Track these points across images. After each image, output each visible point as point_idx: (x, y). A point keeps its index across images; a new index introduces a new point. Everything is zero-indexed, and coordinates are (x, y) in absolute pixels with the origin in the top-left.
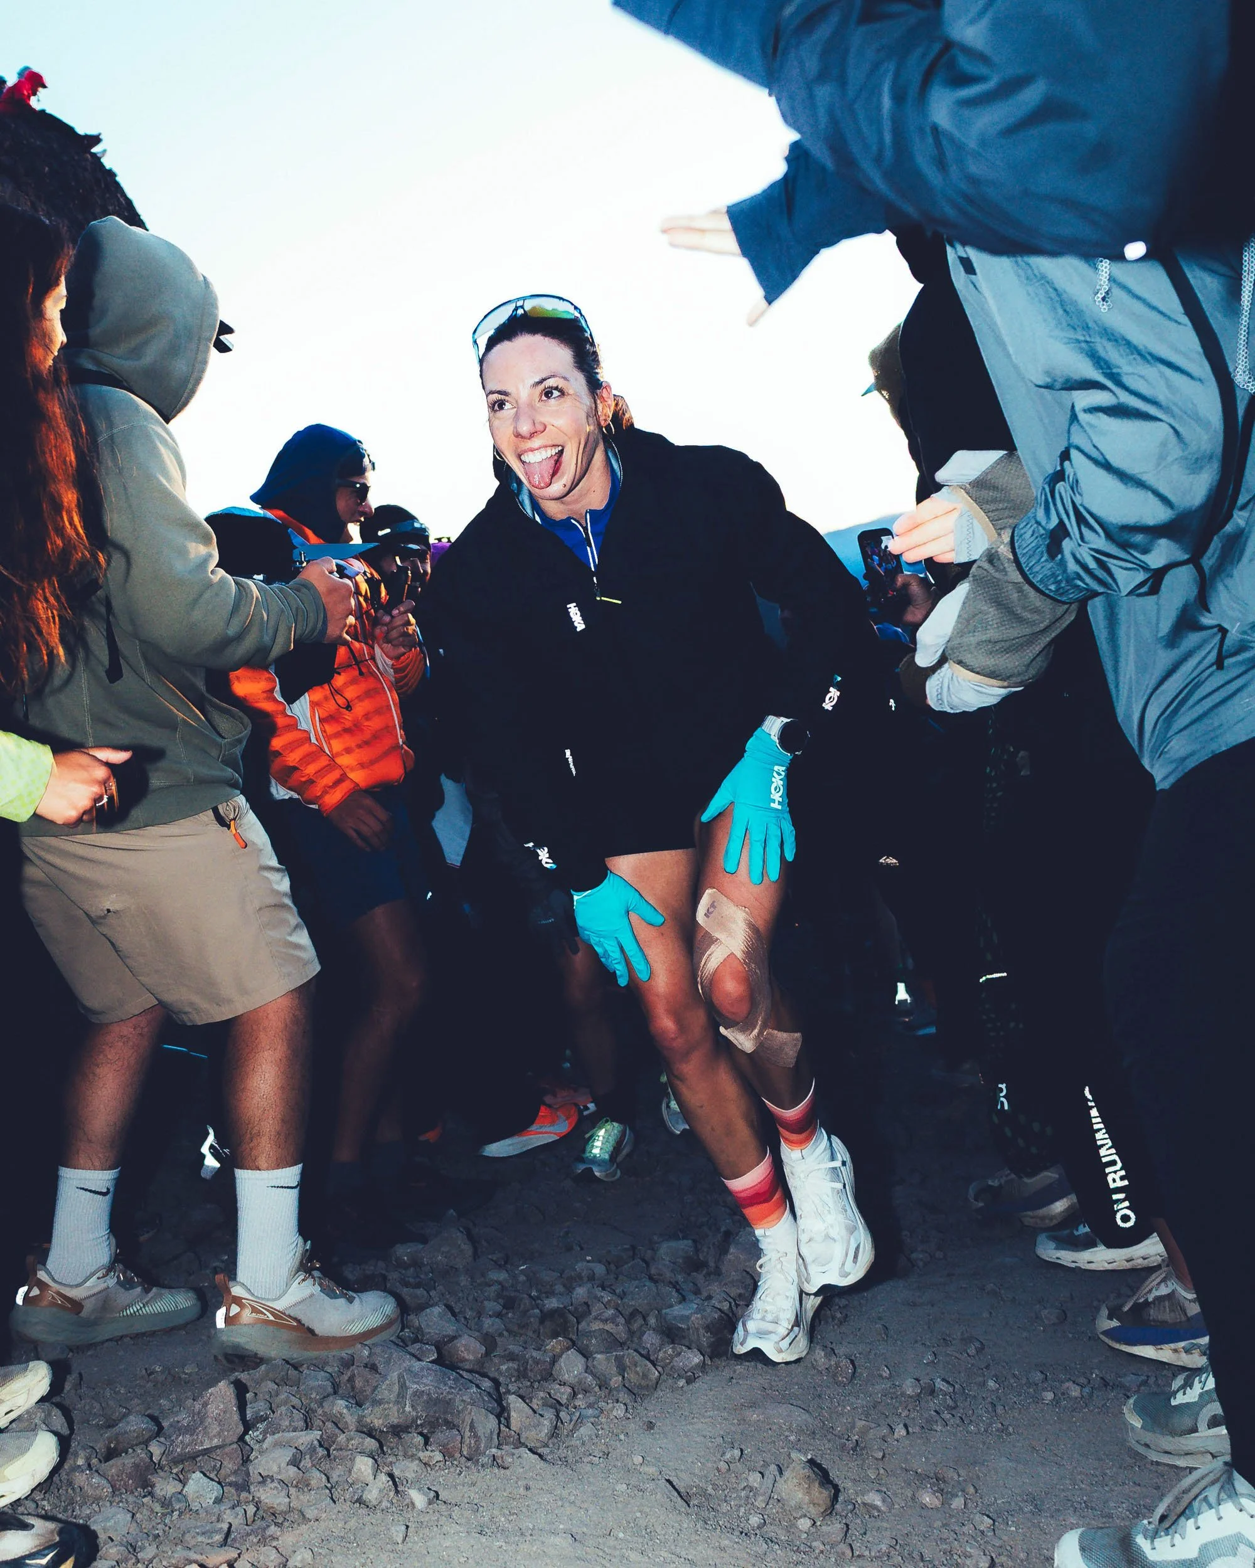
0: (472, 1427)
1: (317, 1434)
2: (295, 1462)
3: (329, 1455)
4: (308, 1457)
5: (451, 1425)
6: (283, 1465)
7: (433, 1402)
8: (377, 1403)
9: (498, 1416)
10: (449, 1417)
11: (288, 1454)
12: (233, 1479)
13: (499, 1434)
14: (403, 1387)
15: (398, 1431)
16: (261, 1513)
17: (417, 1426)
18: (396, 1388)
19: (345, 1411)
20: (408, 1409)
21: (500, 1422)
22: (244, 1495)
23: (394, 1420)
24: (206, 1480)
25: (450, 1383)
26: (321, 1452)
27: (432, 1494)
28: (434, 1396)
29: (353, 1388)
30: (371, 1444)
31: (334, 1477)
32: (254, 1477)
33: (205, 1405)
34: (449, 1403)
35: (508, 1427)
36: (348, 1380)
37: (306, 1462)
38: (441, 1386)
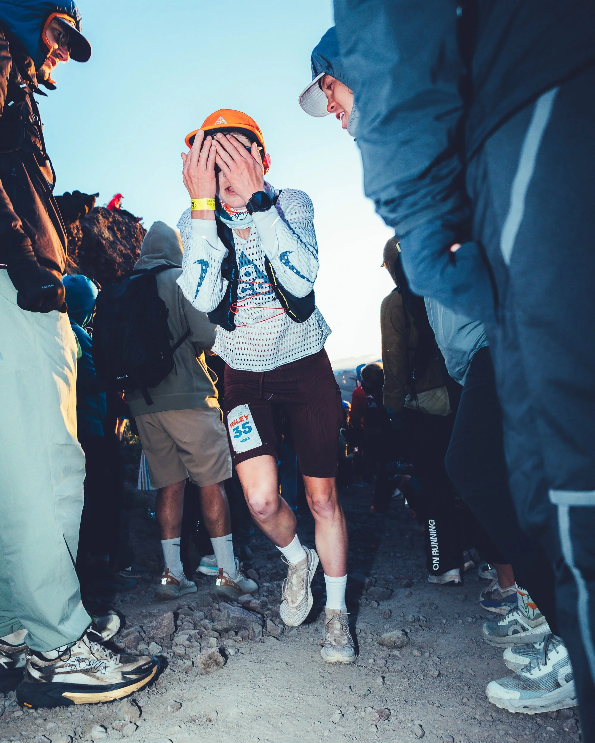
0: (253, 629)
1: (198, 631)
2: (189, 640)
3: (201, 637)
4: (193, 638)
5: (245, 629)
6: (184, 640)
7: (239, 620)
8: (219, 621)
9: (263, 626)
10: (245, 626)
11: (186, 637)
12: (166, 645)
13: (262, 633)
14: (229, 615)
15: (227, 630)
16: (175, 655)
17: (233, 629)
18: (226, 616)
19: (208, 624)
20: (230, 623)
21: (263, 628)
22: (170, 650)
23: (225, 627)
24: (156, 645)
25: (245, 614)
26: (198, 636)
27: (236, 650)
28: (240, 618)
29: (211, 616)
30: (216, 634)
31: (202, 645)
32: (174, 644)
33: (162, 620)
34: (245, 621)
35: (266, 630)
36: (210, 614)
37: (193, 640)
38: (242, 615)
